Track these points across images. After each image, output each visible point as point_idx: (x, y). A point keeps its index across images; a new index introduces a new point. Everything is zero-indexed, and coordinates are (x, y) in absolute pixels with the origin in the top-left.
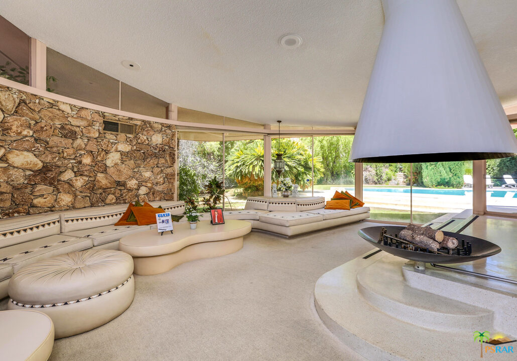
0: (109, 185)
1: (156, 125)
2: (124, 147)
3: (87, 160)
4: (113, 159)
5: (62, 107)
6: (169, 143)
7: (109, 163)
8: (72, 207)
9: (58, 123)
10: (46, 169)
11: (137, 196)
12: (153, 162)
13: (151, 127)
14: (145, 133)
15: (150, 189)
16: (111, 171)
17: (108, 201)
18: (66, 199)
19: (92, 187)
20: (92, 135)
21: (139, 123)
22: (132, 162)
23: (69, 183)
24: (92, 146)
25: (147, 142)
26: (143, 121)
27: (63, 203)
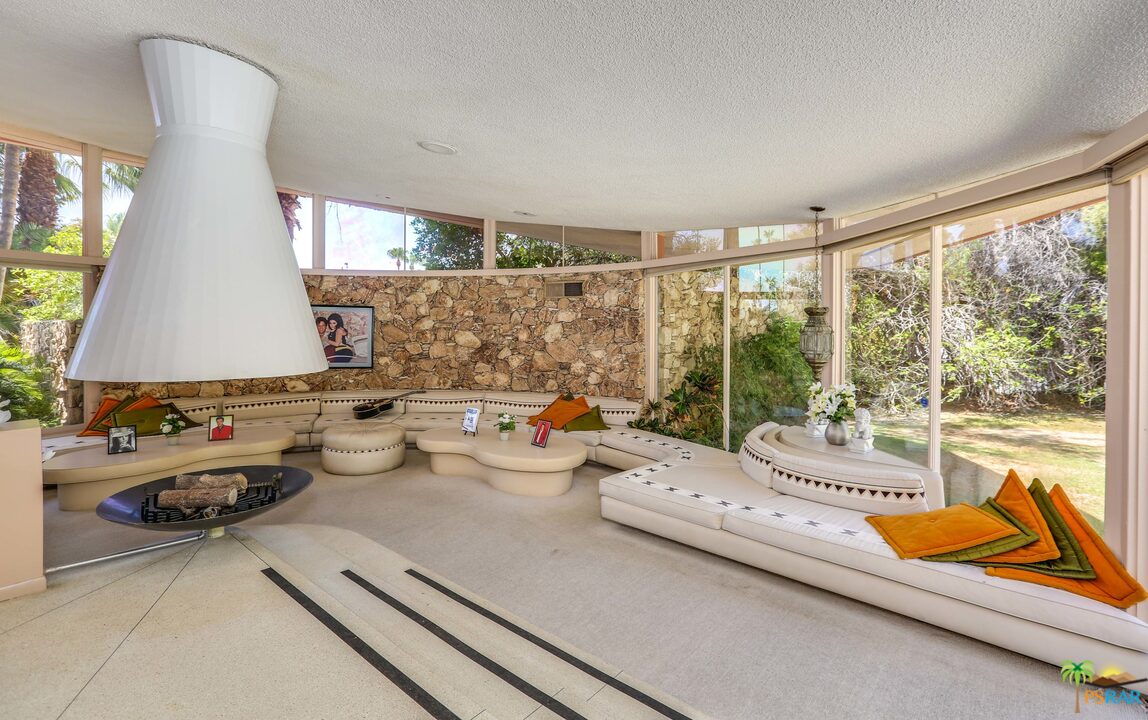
0: (546, 367)
1: (609, 277)
2: (565, 316)
3: (523, 336)
4: (552, 333)
5: (499, 281)
6: (628, 301)
7: (548, 338)
8: (508, 389)
9: (494, 300)
10: (484, 346)
11: (585, 384)
12: (607, 334)
13: (603, 279)
14: (594, 291)
15: (603, 377)
16: (550, 348)
17: (548, 387)
18: (502, 379)
19: (529, 366)
20: (529, 305)
21: (586, 278)
22: (578, 335)
23: (506, 361)
24: (530, 319)
25: (598, 305)
26: (592, 273)
27: (499, 383)
